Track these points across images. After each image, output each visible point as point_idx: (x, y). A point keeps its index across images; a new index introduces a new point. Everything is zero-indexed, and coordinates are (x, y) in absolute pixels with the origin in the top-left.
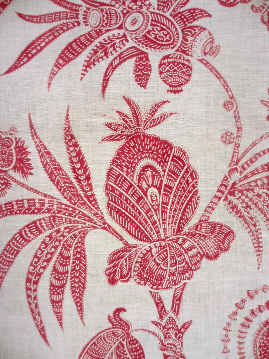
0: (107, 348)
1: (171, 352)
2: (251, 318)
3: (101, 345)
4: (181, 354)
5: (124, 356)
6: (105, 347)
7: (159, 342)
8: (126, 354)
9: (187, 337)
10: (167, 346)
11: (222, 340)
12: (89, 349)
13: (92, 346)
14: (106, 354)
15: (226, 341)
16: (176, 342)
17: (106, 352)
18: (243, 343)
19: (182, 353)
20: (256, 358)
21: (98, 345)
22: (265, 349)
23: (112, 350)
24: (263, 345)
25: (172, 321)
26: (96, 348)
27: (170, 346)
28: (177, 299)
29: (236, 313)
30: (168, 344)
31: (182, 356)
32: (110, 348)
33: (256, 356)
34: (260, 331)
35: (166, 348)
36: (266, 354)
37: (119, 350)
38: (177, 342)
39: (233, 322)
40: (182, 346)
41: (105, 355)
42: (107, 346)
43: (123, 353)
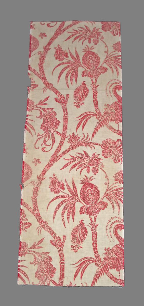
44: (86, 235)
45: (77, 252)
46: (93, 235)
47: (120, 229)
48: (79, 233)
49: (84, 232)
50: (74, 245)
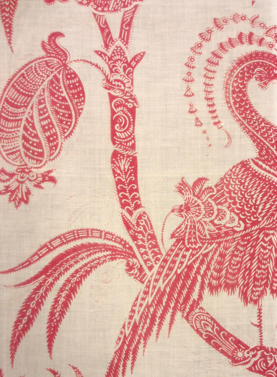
0: (39, 82)
1: (118, 91)
2: (220, 53)
3: (31, 78)
4: (131, 95)
5: (59, 94)
6: (35, 81)
7: (104, 77)
8: (62, 92)
9: (139, 73)
10: (113, 83)
11: (183, 79)
12: (16, 82)
13: (20, 79)
14: (37, 90)
15: (188, 81)
16: (124, 78)
17: (37, 87)
18: (212, 85)
19: (133, 94)
20: (229, 107)
21: (27, 78)
22: (241, 95)
23: (45, 86)
24: (237, 90)
25: (120, 52)
26: (25, 82)
27: (116, 83)
28: (127, 24)
29: (200, 46)
30: (115, 80)
31: (133, 98)
32: (42, 83)
33: (229, 105)
34: (232, 71)
35: (113, 86)
36: (242, 103)
37: (53, 87)
38: (126, 78)
39: (196, 57)
40: (132, 84)
41: (35, 91)
42: (38, 80)
43: (58, 90)
44: (78, 113)
45: (26, 202)
46: (113, 113)
47: (261, 79)
48: (40, 103)
49: (65, 94)
50: (10, 169)
